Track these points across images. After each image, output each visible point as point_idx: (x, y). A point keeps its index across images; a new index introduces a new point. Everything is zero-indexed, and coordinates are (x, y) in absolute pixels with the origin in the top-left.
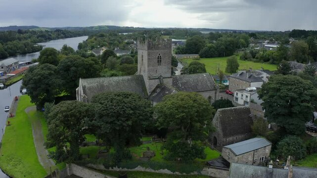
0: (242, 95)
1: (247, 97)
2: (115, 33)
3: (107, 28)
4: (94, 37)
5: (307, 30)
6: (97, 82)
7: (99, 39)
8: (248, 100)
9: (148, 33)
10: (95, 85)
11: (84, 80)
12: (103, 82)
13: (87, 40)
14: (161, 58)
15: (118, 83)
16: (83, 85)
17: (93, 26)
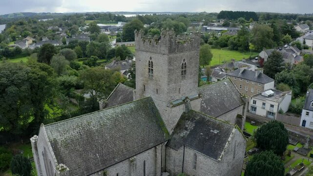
0: (264, 104)
1: (272, 106)
2: (35, 20)
3: (23, 15)
4: (13, 26)
5: (233, 11)
6: (78, 126)
7: (19, 27)
8: (275, 110)
9: (70, 18)
10: (74, 133)
11: (50, 127)
12: (89, 124)
13: (5, 30)
14: (185, 67)
15: (115, 120)
16: (52, 138)
17: (7, 14)
